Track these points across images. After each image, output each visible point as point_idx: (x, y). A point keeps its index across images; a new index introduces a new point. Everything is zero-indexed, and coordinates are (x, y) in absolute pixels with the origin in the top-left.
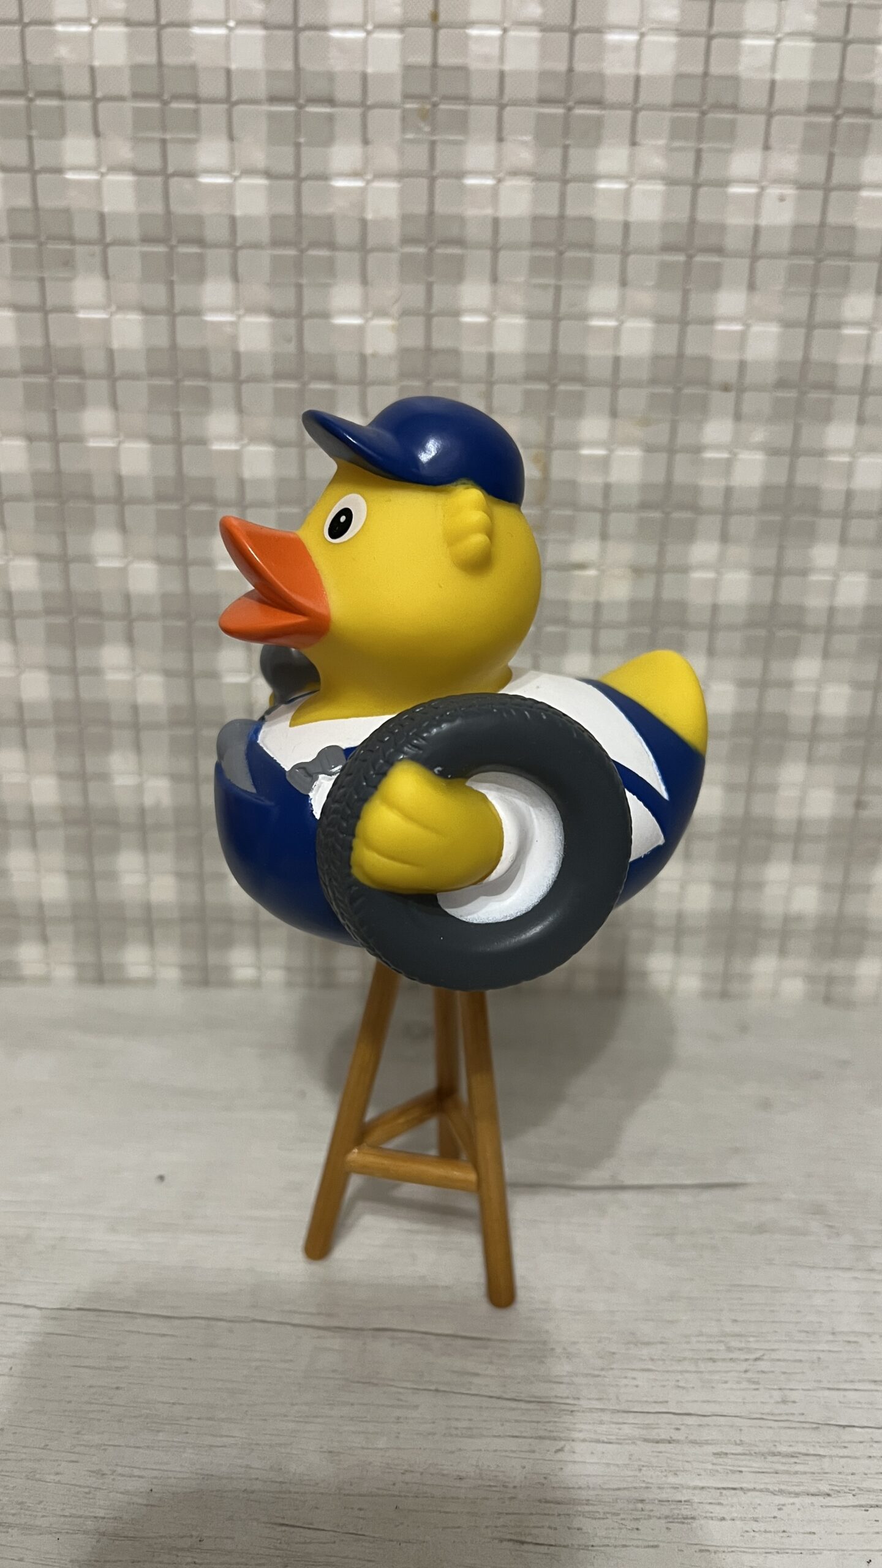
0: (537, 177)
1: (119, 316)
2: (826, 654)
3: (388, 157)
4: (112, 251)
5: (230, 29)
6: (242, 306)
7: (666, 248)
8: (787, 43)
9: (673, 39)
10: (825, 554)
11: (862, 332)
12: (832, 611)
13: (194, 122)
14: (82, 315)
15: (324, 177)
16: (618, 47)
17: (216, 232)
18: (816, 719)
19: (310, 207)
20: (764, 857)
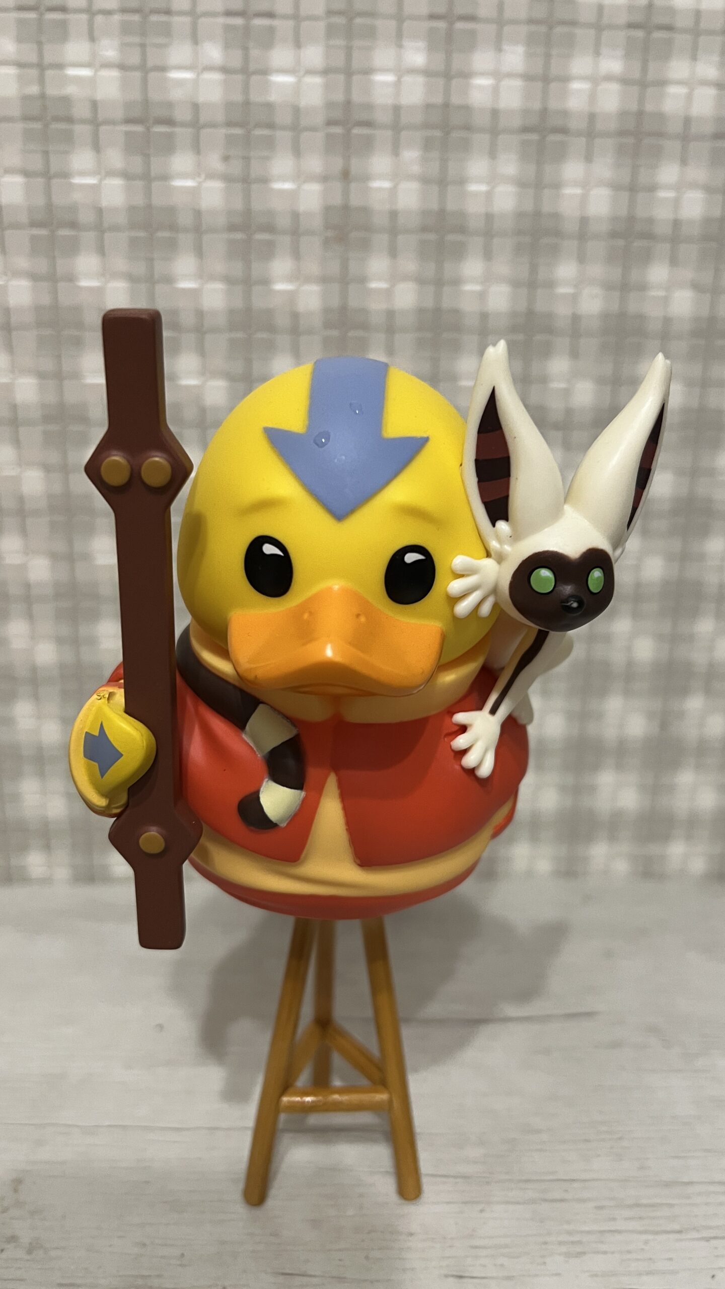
0: (420, 281)
2: (636, 616)
3: (312, 267)
5: (200, 183)
6: (205, 372)
9: (512, 187)
12: (638, 585)
13: (172, 246)
15: (267, 282)
16: (476, 194)
17: (188, 320)
18: (630, 664)
19: (256, 303)
20: (596, 767)
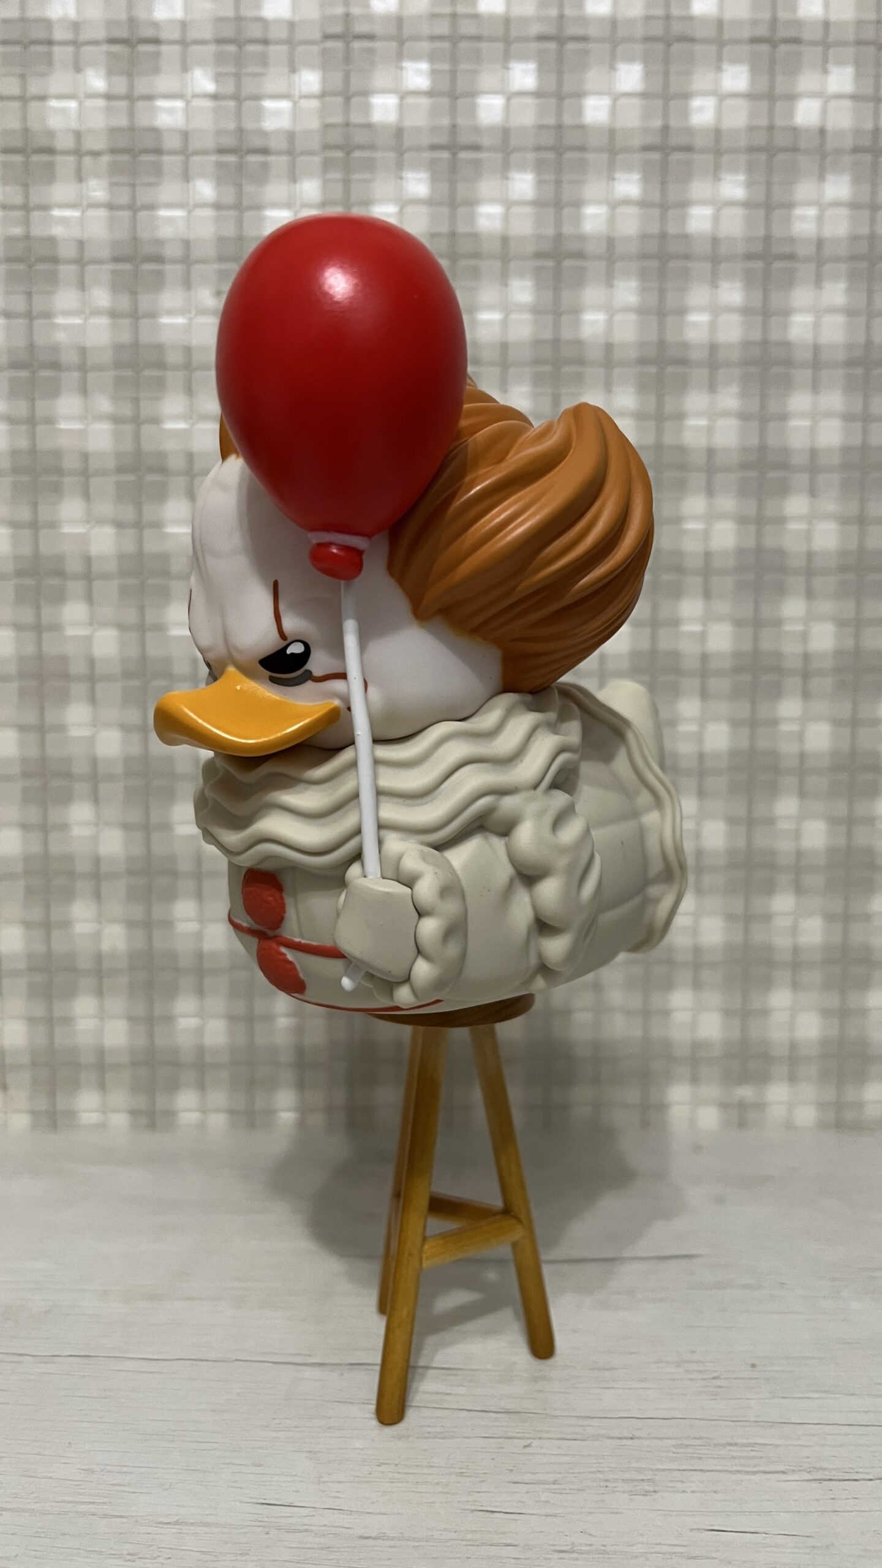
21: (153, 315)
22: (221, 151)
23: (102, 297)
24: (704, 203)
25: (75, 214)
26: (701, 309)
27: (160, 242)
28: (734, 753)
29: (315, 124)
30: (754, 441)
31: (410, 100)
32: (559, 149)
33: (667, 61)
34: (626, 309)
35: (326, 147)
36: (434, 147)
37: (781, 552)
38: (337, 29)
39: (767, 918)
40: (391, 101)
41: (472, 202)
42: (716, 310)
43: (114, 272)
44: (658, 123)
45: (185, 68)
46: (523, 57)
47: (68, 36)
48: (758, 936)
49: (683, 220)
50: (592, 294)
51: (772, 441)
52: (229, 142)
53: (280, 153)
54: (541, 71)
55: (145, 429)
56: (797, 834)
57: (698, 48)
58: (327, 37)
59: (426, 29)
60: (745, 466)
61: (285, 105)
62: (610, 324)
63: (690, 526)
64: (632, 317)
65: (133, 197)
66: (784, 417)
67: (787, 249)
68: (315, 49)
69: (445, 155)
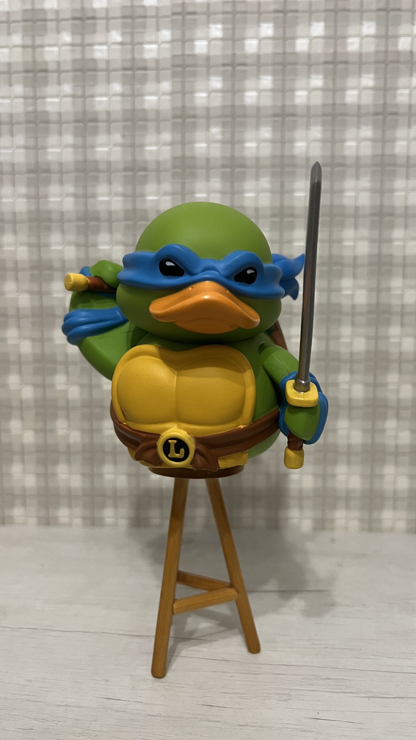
0: (223, 193)
1: (68, 248)
2: (352, 372)
4: (66, 225)
6: (112, 243)
7: (273, 216)
8: (312, 144)
9: (269, 144)
10: (346, 330)
11: (351, 244)
12: (352, 354)
13: (96, 179)
14: (54, 248)
15: (143, 195)
16: (250, 148)
17: (104, 216)
18: (350, 400)
19: (139, 206)
20: (335, 463)
21: (93, 147)
22: (125, 69)
23: (69, 139)
24: (353, 88)
25: (56, 100)
26: (352, 140)
27: (96, 113)
28: (367, 352)
29: (167, 55)
30: (378, 203)
31: (213, 43)
32: (284, 64)
33: (336, 21)
34: (315, 140)
35: (174, 66)
36: (224, 65)
37: (391, 256)
38: (179, 10)
39: (383, 431)
40: (204, 43)
41: (243, 91)
42: (359, 140)
43: (75, 127)
44: (331, 50)
45: (108, 30)
46: (267, 21)
47: (53, 17)
48: (378, 439)
49: (344, 96)
50: (299, 133)
51: (386, 203)
52: (128, 65)
53: (152, 69)
54: (276, 27)
55: (90, 200)
56: (398, 391)
57: (351, 14)
58: (174, 14)
59: (220, 9)
60: (373, 215)
61: (154, 46)
62: (308, 147)
63: (346, 243)
64: (319, 144)
65: (84, 91)
66: (392, 191)
67: (394, 110)
68: (169, 20)
69: (230, 68)
